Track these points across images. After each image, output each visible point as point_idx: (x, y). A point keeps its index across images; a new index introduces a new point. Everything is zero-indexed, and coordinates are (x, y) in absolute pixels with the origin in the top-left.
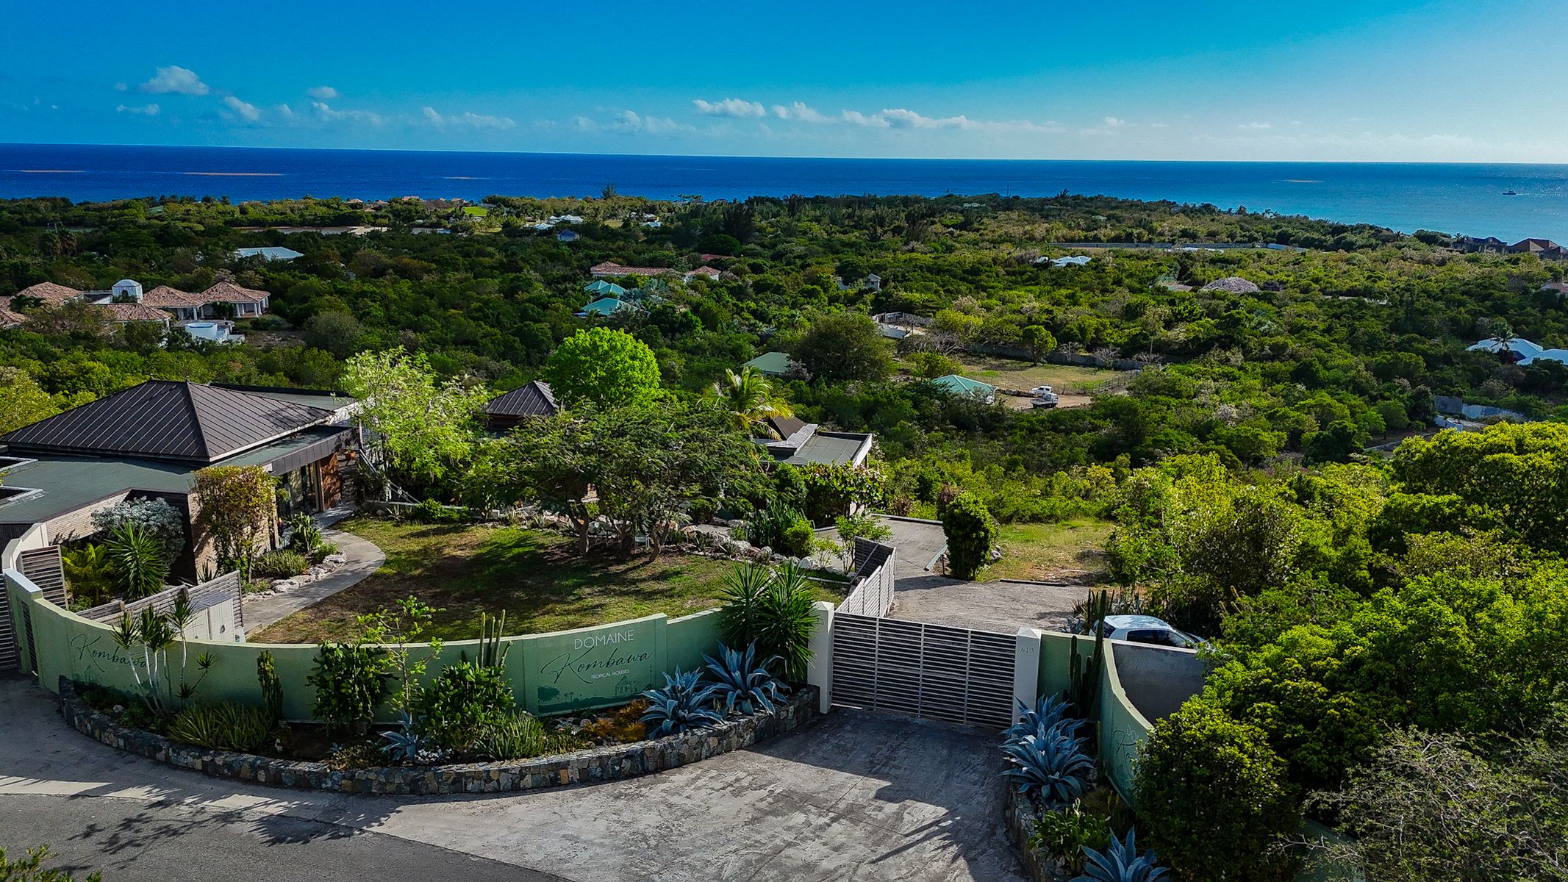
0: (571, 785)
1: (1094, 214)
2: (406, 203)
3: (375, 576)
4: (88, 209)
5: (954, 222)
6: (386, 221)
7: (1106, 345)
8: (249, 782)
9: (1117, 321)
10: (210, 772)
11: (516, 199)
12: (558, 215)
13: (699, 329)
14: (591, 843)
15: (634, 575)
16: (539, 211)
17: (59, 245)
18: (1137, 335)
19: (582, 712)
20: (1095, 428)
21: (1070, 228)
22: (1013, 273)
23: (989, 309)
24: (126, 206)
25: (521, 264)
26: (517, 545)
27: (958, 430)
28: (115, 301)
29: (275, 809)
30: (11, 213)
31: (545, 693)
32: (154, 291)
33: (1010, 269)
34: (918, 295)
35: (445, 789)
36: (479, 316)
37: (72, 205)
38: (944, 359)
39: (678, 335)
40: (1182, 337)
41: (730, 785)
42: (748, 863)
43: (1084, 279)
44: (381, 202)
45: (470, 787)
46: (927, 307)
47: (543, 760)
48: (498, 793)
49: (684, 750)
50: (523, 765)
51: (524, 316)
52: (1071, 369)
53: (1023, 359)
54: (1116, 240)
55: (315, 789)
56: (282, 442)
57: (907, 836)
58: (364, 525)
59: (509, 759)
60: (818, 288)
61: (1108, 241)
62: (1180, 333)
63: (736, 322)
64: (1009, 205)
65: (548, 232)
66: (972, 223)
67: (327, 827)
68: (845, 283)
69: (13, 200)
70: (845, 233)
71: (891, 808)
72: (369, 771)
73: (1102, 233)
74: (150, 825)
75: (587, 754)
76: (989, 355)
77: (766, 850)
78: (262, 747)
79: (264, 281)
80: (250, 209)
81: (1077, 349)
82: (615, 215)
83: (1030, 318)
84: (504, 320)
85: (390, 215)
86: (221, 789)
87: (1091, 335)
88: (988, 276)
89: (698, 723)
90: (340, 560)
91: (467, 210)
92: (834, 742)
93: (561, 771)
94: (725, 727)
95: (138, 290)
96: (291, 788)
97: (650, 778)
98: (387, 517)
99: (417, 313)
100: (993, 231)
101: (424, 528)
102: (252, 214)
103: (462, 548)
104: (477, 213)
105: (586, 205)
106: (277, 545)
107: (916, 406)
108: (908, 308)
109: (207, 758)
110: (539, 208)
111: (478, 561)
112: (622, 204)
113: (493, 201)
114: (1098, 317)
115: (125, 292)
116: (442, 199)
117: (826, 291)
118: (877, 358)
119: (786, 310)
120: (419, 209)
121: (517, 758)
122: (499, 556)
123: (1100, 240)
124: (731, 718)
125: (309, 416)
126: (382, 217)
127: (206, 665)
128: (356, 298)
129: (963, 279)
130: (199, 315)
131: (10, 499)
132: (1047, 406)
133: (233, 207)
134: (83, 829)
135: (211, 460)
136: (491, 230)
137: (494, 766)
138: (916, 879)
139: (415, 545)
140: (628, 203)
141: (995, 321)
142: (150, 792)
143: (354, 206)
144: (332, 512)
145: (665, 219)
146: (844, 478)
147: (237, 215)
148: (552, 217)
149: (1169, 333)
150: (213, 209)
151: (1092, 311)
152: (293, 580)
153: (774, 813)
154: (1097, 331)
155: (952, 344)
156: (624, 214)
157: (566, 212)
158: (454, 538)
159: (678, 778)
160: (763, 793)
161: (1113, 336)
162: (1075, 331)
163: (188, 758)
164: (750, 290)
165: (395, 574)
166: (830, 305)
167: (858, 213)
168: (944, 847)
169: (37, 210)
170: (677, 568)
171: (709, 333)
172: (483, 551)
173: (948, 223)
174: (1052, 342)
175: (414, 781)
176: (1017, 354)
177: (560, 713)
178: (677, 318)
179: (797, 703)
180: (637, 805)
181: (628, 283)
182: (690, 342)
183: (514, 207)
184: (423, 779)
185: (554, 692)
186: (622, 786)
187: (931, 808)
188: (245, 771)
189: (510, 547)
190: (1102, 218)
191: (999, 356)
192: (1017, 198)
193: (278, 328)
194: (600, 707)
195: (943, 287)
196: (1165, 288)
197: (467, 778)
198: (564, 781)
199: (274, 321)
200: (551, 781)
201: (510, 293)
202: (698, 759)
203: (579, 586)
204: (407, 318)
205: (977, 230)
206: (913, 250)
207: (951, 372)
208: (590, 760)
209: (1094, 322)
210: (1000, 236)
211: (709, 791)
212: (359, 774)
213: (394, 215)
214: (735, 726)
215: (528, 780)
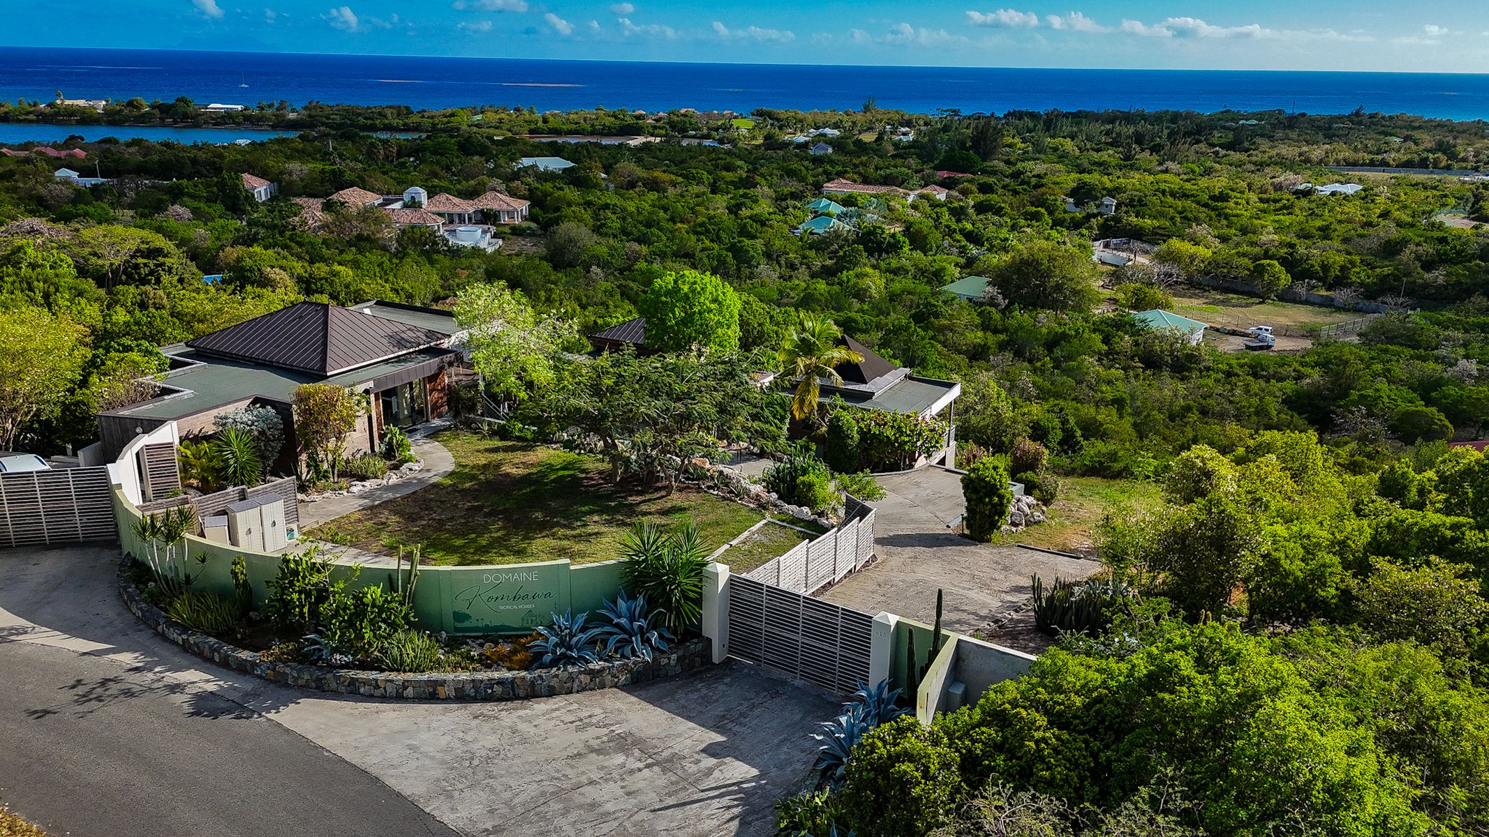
0: (447, 700)
1: (1386, 134)
2: (682, 115)
3: (434, 486)
4: (423, 117)
5: (1223, 141)
6: (663, 132)
7: (1350, 285)
8: (205, 659)
9: (1370, 258)
10: (186, 648)
11: (781, 112)
12: (817, 128)
13: (906, 249)
14: (425, 755)
15: (644, 508)
16: (801, 125)
17: (382, 151)
18: (1389, 275)
19: (488, 636)
20: (1299, 377)
21: (1356, 150)
22: (1267, 201)
23: (1224, 239)
24: (453, 115)
25: (758, 179)
26: (564, 468)
27: (1144, 369)
28: (405, 206)
29: (211, 687)
30: (366, 118)
31: (459, 617)
32: (436, 197)
33: (1264, 196)
34: (1149, 222)
35: (342, 689)
36: (700, 230)
37: (412, 113)
38: (1158, 293)
39: (884, 255)
40: (1441, 280)
41: (581, 720)
42: (543, 794)
43: (1346, 210)
44: (661, 114)
45: (362, 690)
46: (1157, 234)
47: (425, 677)
48: (384, 699)
49: (554, 682)
50: (406, 678)
51: (744, 232)
52: (1302, 308)
53: (1251, 294)
54: (1408, 165)
55: (250, 674)
56: (399, 360)
57: (703, 791)
58: (457, 437)
59: (398, 671)
60: (1043, 210)
61: (1397, 166)
62: (1438, 276)
63: (946, 244)
64: (1291, 123)
65: (804, 146)
66: (1242, 142)
67: (237, 707)
68: (1076, 205)
69: (368, 108)
70: (1098, 151)
71: (710, 762)
72: (288, 666)
73: (1391, 157)
74: (119, 686)
75: (464, 676)
76: (1215, 289)
77: (566, 785)
78: (225, 635)
79: (529, 190)
80: (551, 119)
81: (1314, 287)
82: (872, 128)
83: (1266, 252)
84: (723, 235)
85: (667, 126)
86: (185, 663)
87: (1335, 271)
88: (1237, 203)
89: (572, 661)
90: (414, 468)
91: (735, 123)
92: (704, 691)
93: (439, 688)
94: (597, 667)
95: (423, 196)
96: (234, 670)
97: (517, 703)
98: (476, 431)
99: (649, 225)
100: (1264, 152)
101: (500, 444)
102: (553, 123)
103: (516, 466)
104: (744, 126)
105: (845, 118)
106: (377, 449)
107: (1106, 340)
108: (1137, 234)
109: (185, 637)
110: (801, 121)
111: (525, 480)
112: (879, 117)
113: (760, 114)
114: (1349, 253)
115: (413, 198)
116: (716, 112)
117: (1050, 213)
118: (1079, 287)
119: (1004, 233)
120: (693, 121)
121: (405, 671)
122: (545, 476)
123: (1388, 165)
124: (609, 659)
125: (425, 338)
126: (660, 128)
127: (203, 561)
128: (599, 210)
129: (1206, 205)
130: (470, 219)
131: (166, 397)
132: (1261, 348)
133: (538, 115)
134: (72, 682)
135: (328, 374)
136: (754, 142)
137: (381, 676)
138: (679, 833)
139: (482, 460)
140: (885, 118)
141: (1225, 250)
142: (136, 658)
143: (638, 118)
144: (437, 422)
145: (919, 133)
146: (900, 427)
147: (540, 124)
148: (812, 130)
149: (1426, 275)
150: (522, 118)
151: (1342, 247)
152: (367, 483)
153: (599, 752)
154: (1343, 268)
155: (1171, 275)
156: (879, 127)
157: (825, 125)
158: (519, 457)
159: (540, 707)
160: (605, 731)
161: (1360, 274)
162: (1317, 267)
163: (174, 634)
164: (971, 211)
165: (451, 485)
166: (1052, 228)
167: (1118, 129)
168: (729, 807)
169: (385, 116)
170: (686, 504)
171: (918, 254)
172: (534, 470)
173: (1215, 141)
174: (1285, 278)
175: (318, 680)
176: (1246, 289)
177: (473, 634)
178: (885, 239)
179: (681, 653)
180: (486, 727)
181: (848, 201)
182: (894, 263)
183: (778, 120)
184: (325, 678)
185: (467, 617)
186: (488, 708)
187: (746, 767)
188: (207, 652)
189: (558, 469)
190: (1398, 140)
191: (1226, 290)
192: (1303, 115)
193: (533, 234)
194: (507, 633)
195: (1180, 213)
196: (1441, 223)
197: (360, 683)
198: (442, 696)
199: (529, 228)
200: (430, 694)
201: (734, 210)
202: (570, 692)
203: (591, 513)
204: (639, 231)
205: (1247, 150)
206: (1166, 171)
207: (1158, 305)
208: (464, 682)
209: (1340, 259)
210: (1270, 158)
211: (558, 723)
212: (280, 667)
213: (671, 127)
214: (609, 668)
215: (410, 692)
